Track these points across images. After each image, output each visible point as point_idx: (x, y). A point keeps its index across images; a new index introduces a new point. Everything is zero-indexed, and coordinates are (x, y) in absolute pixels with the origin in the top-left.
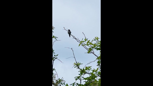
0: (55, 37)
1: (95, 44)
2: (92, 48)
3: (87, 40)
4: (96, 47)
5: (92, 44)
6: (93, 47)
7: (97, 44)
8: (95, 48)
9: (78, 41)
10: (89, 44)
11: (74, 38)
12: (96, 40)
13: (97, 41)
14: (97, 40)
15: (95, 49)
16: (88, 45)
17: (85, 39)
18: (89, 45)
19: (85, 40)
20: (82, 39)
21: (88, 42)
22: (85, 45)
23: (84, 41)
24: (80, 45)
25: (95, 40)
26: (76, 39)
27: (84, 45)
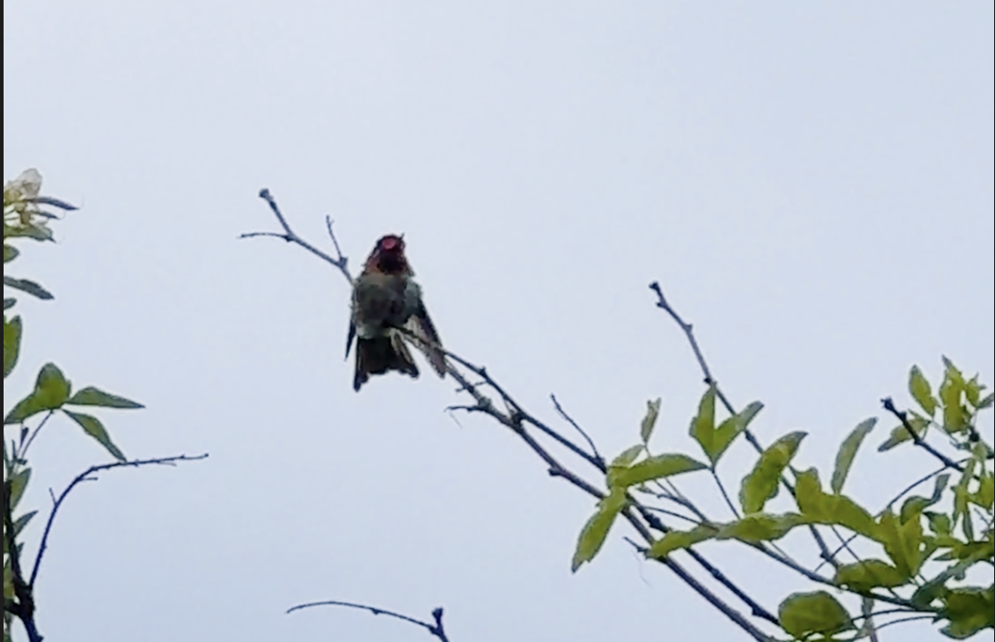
1: (915, 506)
2: (851, 603)
3: (739, 425)
4: (931, 570)
5: (855, 518)
6: (863, 581)
7: (945, 506)
8: (906, 592)
9: (556, 471)
10: (781, 504)
11: (484, 407)
12: (934, 436)
13: (957, 456)
14: (959, 422)
15: (919, 603)
16: (758, 533)
17: (707, 403)
18: (778, 529)
19: (703, 429)
21: (766, 477)
22: (708, 529)
24: (592, 540)
25: (910, 431)
26: (516, 420)
27: (686, 542)
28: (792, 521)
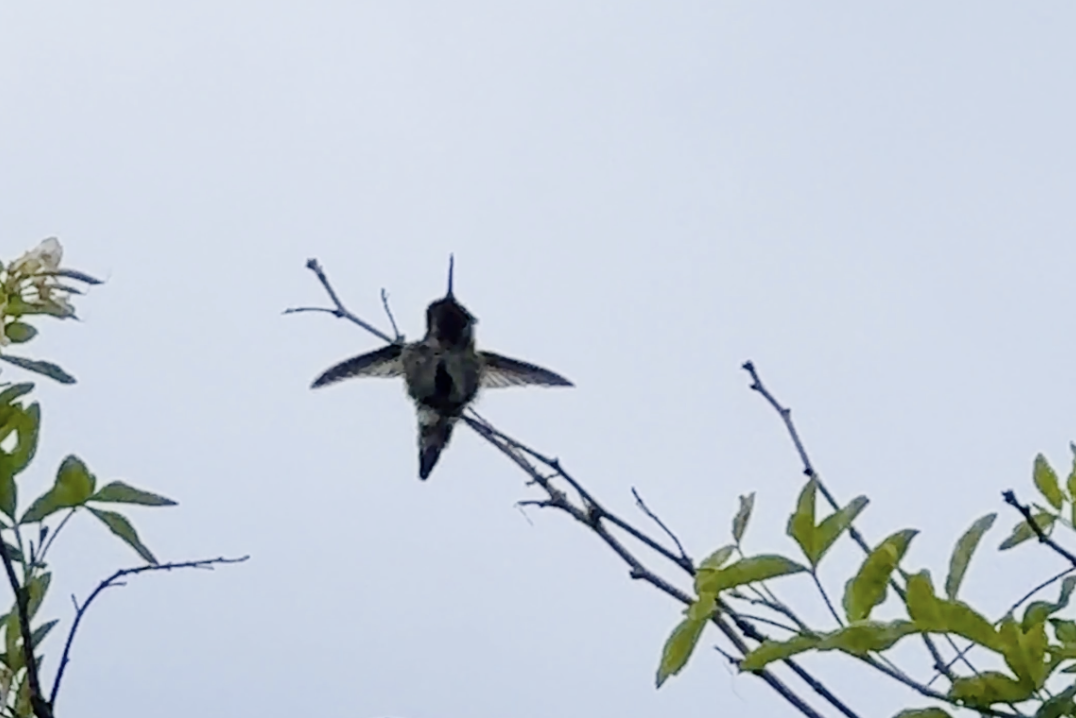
0: (119, 492)
1: (1039, 612)
3: (843, 521)
4: (1058, 683)
5: (973, 627)
6: (982, 696)
8: (1030, 708)
9: (640, 573)
11: (558, 501)
12: (1061, 533)
16: (864, 643)
17: (807, 498)
18: (887, 638)
19: (801, 525)
21: (873, 580)
22: (808, 639)
23: (780, 567)
25: (1034, 526)
26: (594, 517)
27: (785, 653)
28: (901, 629)
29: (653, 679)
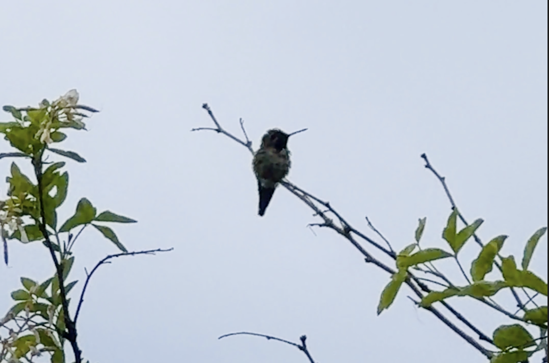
2: (534, 331)
3: (471, 231)
6: (540, 318)
9: (369, 259)
11: (329, 224)
16: (481, 292)
18: (492, 290)
20: (419, 233)
21: (485, 261)
22: (453, 290)
23: (440, 254)
24: (388, 297)
26: (347, 231)
27: (441, 297)
28: (500, 286)
29: (376, 310)
